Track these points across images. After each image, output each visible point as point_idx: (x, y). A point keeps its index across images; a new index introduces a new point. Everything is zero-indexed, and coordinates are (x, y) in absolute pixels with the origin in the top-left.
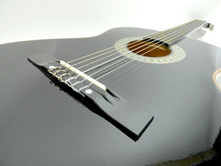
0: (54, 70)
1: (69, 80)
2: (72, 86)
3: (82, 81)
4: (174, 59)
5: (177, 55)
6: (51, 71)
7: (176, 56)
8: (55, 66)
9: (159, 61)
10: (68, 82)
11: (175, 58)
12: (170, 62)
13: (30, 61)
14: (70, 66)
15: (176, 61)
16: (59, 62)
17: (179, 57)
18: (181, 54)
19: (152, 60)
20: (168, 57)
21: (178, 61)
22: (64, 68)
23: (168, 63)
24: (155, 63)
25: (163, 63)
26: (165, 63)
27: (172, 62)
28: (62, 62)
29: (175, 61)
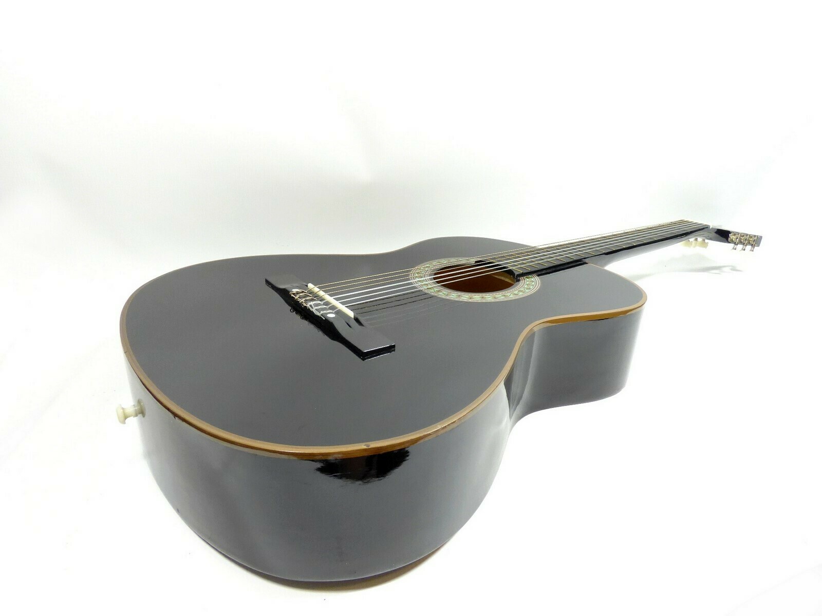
0: (298, 293)
1: (312, 303)
2: (314, 310)
3: (328, 307)
4: (521, 293)
5: (526, 286)
6: (293, 294)
7: (524, 288)
8: (300, 288)
9: (495, 298)
10: (311, 306)
11: (521, 291)
12: (514, 298)
13: (268, 282)
14: (319, 290)
15: (524, 296)
16: (307, 286)
17: (530, 289)
18: (533, 283)
19: (483, 297)
20: (511, 290)
21: (526, 295)
22: (311, 292)
23: (510, 299)
24: (489, 301)
25: (502, 300)
26: (506, 300)
27: (517, 297)
28: (310, 286)
29: (521, 295)
